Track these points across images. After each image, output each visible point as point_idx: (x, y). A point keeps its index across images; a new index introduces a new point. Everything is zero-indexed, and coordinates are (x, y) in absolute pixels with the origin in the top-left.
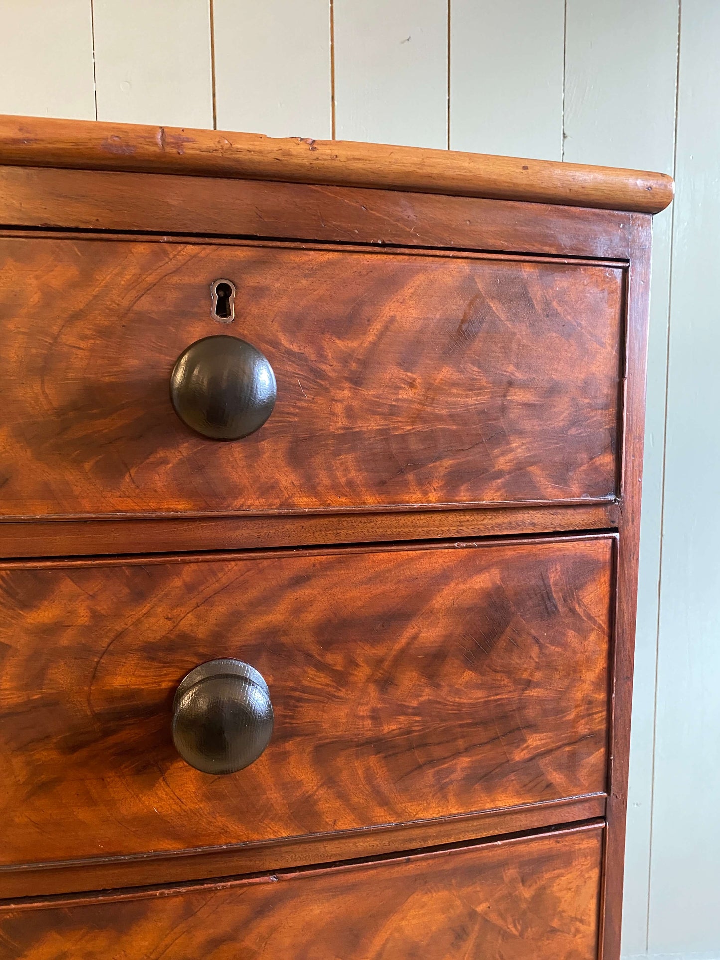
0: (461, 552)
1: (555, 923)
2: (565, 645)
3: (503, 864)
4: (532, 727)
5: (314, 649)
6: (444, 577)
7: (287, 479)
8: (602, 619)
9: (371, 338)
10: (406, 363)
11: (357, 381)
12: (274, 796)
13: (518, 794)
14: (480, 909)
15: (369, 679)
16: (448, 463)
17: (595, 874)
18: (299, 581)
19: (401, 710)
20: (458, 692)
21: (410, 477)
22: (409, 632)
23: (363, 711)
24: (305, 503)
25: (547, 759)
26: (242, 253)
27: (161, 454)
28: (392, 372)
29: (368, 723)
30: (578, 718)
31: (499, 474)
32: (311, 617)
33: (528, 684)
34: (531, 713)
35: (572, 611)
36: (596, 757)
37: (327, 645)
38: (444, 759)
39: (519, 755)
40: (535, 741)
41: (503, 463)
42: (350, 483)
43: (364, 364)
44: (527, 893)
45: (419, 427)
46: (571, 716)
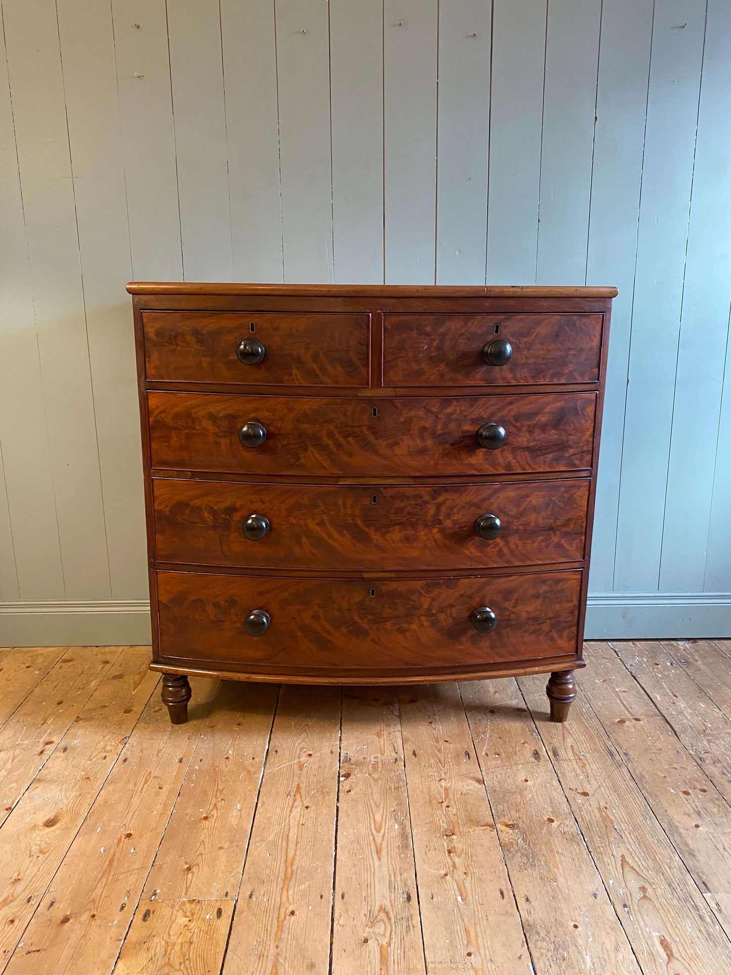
0: (553, 396)
1: (575, 506)
2: (581, 424)
3: (560, 486)
4: (570, 447)
5: (513, 422)
6: (549, 403)
7: (509, 376)
8: (592, 417)
9: (533, 337)
10: (542, 344)
11: (529, 349)
12: (501, 460)
13: (565, 466)
14: (553, 498)
15: (527, 431)
16: (551, 371)
17: (587, 493)
18: (511, 403)
19: (535, 440)
20: (551, 436)
21: (541, 375)
22: (538, 418)
23: (525, 439)
24: (514, 383)
25: (575, 456)
26: (502, 317)
27: (479, 369)
28: (538, 346)
29: (526, 443)
30: (583, 446)
31: (566, 374)
32: (512, 413)
33: (570, 435)
34: (570, 443)
35: (583, 414)
36: (588, 457)
37: (516, 421)
38: (545, 454)
39: (567, 455)
40: (571, 451)
41: (566, 371)
42: (525, 377)
43: (531, 344)
44: (566, 495)
45: (544, 361)
46: (582, 445)
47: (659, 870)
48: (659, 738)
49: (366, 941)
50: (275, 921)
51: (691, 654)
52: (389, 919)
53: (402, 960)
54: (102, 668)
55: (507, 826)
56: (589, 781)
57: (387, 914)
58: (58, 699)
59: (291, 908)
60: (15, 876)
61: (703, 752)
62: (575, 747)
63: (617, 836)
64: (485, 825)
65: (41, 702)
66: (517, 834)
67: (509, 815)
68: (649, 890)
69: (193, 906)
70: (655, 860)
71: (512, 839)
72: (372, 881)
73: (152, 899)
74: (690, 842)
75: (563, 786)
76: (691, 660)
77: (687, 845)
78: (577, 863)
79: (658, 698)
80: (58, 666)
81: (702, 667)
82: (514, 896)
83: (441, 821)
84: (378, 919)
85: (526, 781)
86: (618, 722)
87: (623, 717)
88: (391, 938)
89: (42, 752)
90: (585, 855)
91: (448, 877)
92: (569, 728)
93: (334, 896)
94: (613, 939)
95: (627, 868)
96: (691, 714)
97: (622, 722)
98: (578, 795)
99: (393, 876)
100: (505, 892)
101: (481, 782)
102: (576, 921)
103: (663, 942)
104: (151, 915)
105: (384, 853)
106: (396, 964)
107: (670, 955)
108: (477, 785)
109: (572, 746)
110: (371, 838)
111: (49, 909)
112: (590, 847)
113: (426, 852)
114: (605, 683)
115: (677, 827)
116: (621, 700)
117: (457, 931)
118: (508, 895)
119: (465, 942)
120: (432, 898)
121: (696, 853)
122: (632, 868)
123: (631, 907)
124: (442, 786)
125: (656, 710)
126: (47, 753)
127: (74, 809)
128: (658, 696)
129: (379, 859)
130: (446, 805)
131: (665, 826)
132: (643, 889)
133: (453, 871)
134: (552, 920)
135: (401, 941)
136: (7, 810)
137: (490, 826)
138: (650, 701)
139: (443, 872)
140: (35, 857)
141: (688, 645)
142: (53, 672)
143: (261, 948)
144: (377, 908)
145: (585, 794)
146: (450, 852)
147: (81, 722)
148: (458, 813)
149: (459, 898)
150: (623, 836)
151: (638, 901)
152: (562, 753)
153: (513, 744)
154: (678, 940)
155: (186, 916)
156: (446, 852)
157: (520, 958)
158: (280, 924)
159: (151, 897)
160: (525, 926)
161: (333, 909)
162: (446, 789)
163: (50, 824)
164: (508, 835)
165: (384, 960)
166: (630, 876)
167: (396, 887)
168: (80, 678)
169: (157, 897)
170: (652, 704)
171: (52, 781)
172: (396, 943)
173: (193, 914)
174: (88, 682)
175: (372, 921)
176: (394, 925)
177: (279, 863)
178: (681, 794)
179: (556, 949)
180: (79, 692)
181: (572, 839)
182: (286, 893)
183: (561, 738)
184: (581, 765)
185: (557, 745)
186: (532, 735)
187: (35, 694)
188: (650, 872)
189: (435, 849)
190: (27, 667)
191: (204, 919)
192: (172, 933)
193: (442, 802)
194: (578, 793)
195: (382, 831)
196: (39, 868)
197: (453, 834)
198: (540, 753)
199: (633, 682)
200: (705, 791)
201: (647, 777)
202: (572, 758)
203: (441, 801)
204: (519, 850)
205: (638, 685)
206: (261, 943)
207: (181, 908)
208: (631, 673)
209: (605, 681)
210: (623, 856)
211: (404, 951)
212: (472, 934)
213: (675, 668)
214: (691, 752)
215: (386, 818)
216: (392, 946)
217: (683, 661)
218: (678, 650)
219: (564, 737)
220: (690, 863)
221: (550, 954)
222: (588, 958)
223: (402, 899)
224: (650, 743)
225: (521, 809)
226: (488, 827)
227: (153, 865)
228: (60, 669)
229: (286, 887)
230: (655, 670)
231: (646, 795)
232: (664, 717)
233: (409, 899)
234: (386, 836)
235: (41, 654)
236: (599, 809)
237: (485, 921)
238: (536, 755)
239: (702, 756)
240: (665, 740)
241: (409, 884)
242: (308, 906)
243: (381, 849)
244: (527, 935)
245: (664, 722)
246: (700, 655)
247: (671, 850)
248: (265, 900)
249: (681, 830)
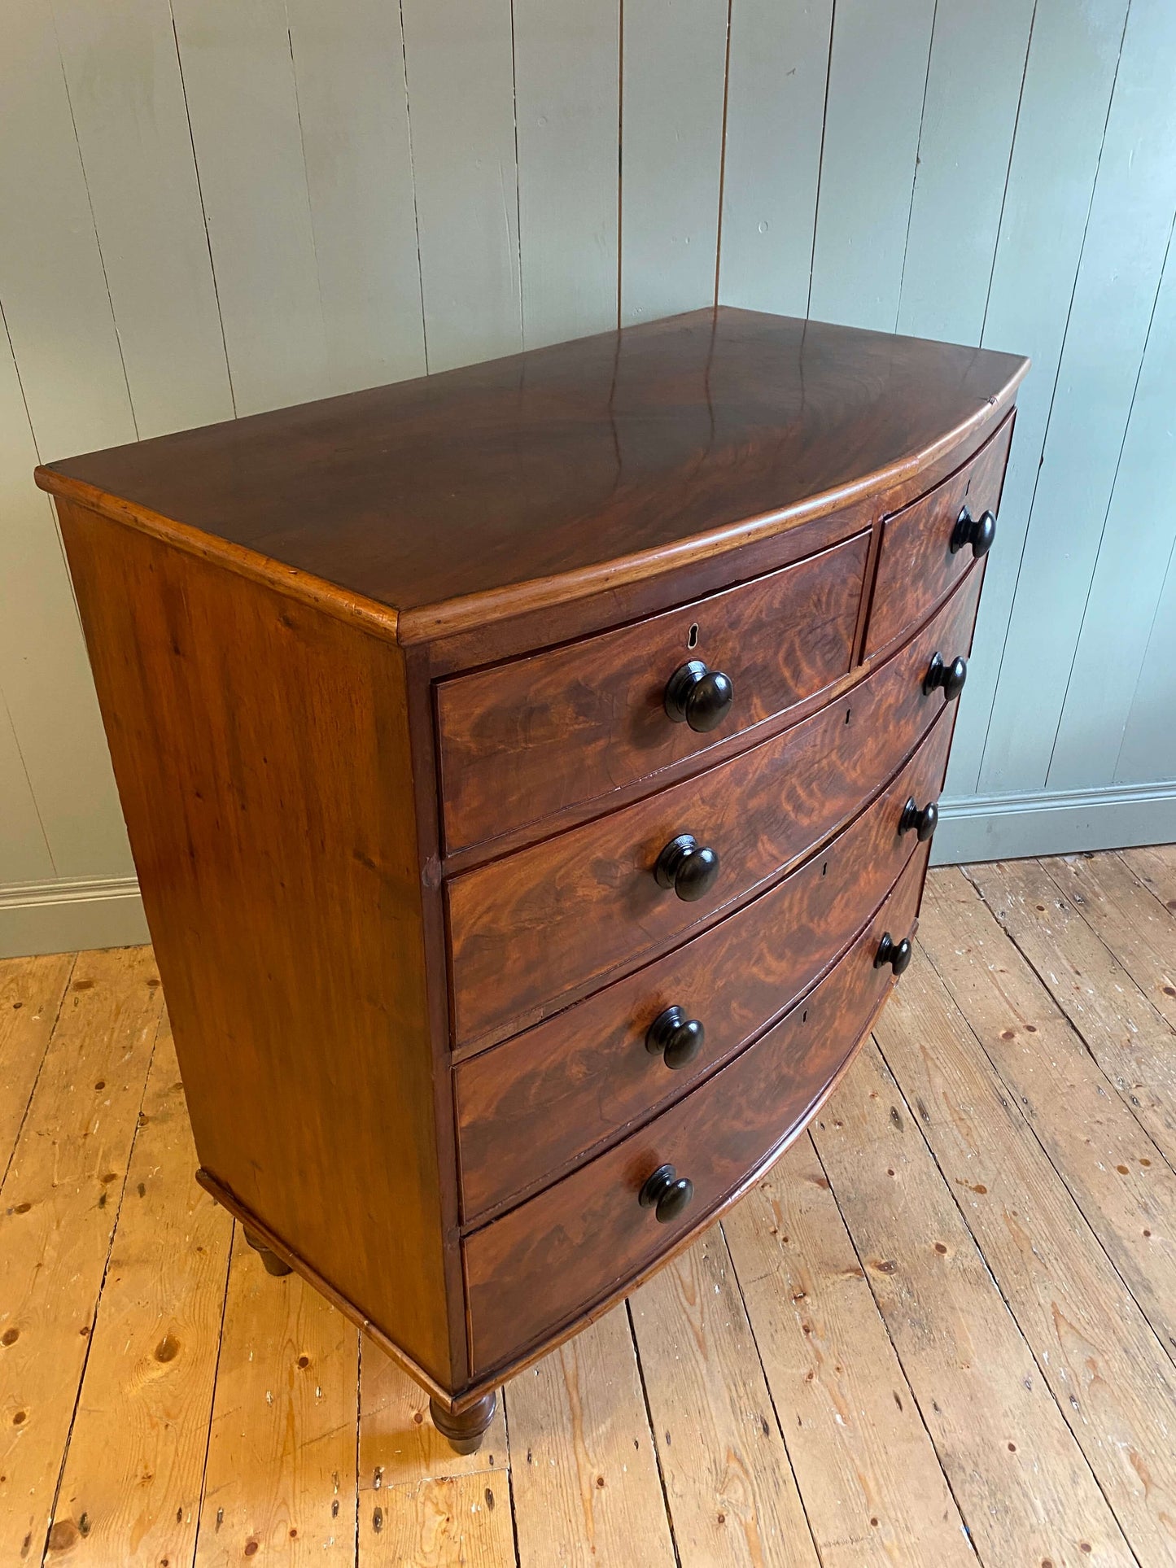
47: (1108, 1326)
48: (1068, 1062)
49: (721, 1519)
50: (578, 1502)
51: (1086, 881)
52: (746, 1472)
53: (782, 1548)
54: (151, 998)
55: (881, 1267)
56: (980, 1162)
57: (740, 1462)
58: (94, 1078)
59: (596, 1473)
60: (140, 1472)
61: (1134, 1086)
62: (950, 1095)
63: (1041, 1268)
64: (847, 1271)
65: (67, 1086)
66: (898, 1282)
67: (879, 1245)
68: (1101, 1364)
69: (445, 1488)
70: (1099, 1307)
71: (892, 1292)
72: (705, 1402)
73: (378, 1485)
74: (1142, 1265)
75: (947, 1178)
76: (1089, 895)
77: (1138, 1271)
78: (993, 1327)
79: (1053, 980)
80: (69, 1000)
81: (1108, 908)
82: (916, 1401)
83: (781, 1270)
84: (730, 1476)
85: (891, 1173)
86: (1004, 1035)
87: (1010, 1025)
88: (757, 1509)
89: (103, 1201)
90: (1001, 1310)
91: (815, 1380)
92: (935, 1057)
93: (654, 1440)
94: (1066, 1461)
95: (1064, 1328)
96: (1106, 1008)
97: (1009, 1035)
98: (971, 1193)
99: (733, 1388)
100: (901, 1397)
101: (825, 1183)
102: (1010, 1437)
103: (1133, 1458)
104: (384, 1516)
105: (710, 1341)
106: (774, 1553)
107: (1147, 1482)
108: (820, 1191)
109: (944, 1093)
110: (684, 1317)
111: (217, 1531)
112: (1005, 1294)
113: (772, 1335)
114: (971, 955)
115: (1119, 1238)
116: (1000, 990)
117: (848, 1480)
118: (906, 1400)
119: (864, 1501)
120: (800, 1423)
121: (1154, 1285)
122: (1071, 1325)
123: (1082, 1402)
124: (768, 1199)
125: (1055, 1006)
126: (113, 1200)
127: (196, 1318)
128: (1053, 976)
129: (706, 1358)
130: (782, 1237)
131: (1103, 1238)
132: (1092, 1363)
133: (819, 1366)
134: (978, 1439)
135: (772, 1511)
136: (82, 1333)
137: (857, 1271)
138: (1041, 986)
139: (805, 1371)
140: (162, 1427)
141: (1081, 863)
142: (66, 1014)
143: (569, 1558)
144: (723, 1455)
145: (981, 1190)
146: (807, 1331)
147: (150, 1124)
148: (804, 1251)
149: (838, 1418)
150: (1048, 1265)
151: (1089, 1387)
152: (931, 1109)
153: (857, 1099)
154: (1153, 1452)
155: (439, 1513)
156: (802, 1330)
157: (946, 1517)
158: (588, 1505)
159: (375, 1483)
160: (942, 1456)
161: (658, 1465)
162: (776, 1205)
163: (165, 1356)
164: (885, 1283)
165: (755, 1551)
166: (1070, 1341)
167: (743, 1409)
168: (118, 1025)
169: (384, 1482)
170: (1046, 994)
171: (142, 1261)
172: (767, 1516)
173: (450, 1507)
174: (135, 1033)
175: (722, 1483)
176: (755, 1482)
177: (556, 1387)
178: (1116, 1173)
179: (993, 1494)
180: (127, 1057)
181: (978, 1281)
182: (581, 1444)
183: (926, 1078)
184: (964, 1131)
185: (921, 1094)
186: (882, 1076)
187: (50, 1067)
188: (1097, 1330)
189: (784, 1328)
190: (15, 1007)
191: (468, 1515)
192: (427, 1549)
193: (775, 1232)
194: (970, 1188)
195: (698, 1300)
196: (176, 1449)
197: (805, 1294)
198: (900, 1113)
199: (1012, 949)
200: (1147, 1163)
201: (1062, 1144)
202: (949, 1119)
203: (772, 1230)
204: (907, 1313)
205: (1019, 954)
206: (568, 1547)
207: (427, 1498)
208: (1005, 930)
209: (969, 951)
210: (1053, 1305)
211: (781, 1530)
212: (872, 1484)
213: (1067, 914)
214: (1116, 1086)
215: (698, 1273)
216: (762, 1522)
217: (1078, 898)
218: (1067, 874)
219: (929, 1075)
220: (1148, 1307)
221: (985, 1504)
222: (1038, 1503)
223: (757, 1432)
224: (1056, 1075)
225: (895, 1232)
226: (852, 1274)
227: (359, 1418)
228: (76, 1005)
229: (578, 1432)
230: (1041, 921)
231: (1067, 1179)
232: (1068, 1017)
233: (766, 1430)
234: (706, 1310)
235: (30, 973)
236: (1005, 1216)
237: (884, 1456)
238: (895, 1115)
239: (1134, 1092)
240: (1076, 1066)
241: (760, 1401)
242: (621, 1466)
243: (703, 1338)
244: (948, 1474)
245: (1069, 1029)
246: (1101, 885)
247: (1119, 1285)
248: (553, 1462)
249: (1126, 1243)
